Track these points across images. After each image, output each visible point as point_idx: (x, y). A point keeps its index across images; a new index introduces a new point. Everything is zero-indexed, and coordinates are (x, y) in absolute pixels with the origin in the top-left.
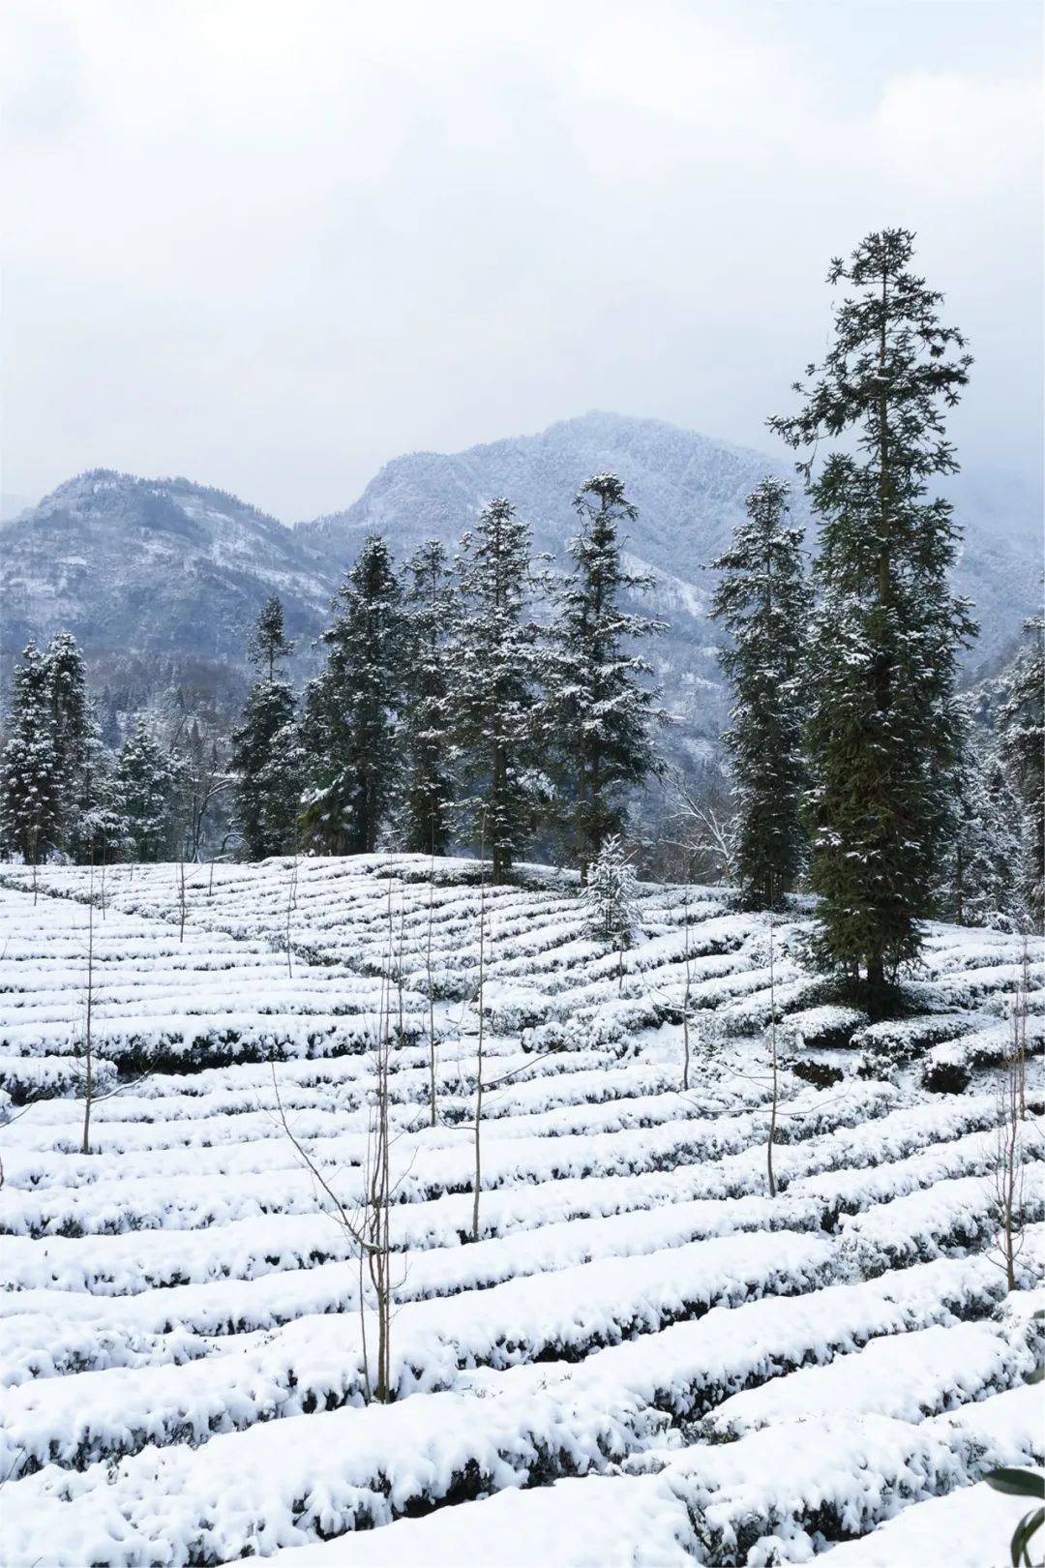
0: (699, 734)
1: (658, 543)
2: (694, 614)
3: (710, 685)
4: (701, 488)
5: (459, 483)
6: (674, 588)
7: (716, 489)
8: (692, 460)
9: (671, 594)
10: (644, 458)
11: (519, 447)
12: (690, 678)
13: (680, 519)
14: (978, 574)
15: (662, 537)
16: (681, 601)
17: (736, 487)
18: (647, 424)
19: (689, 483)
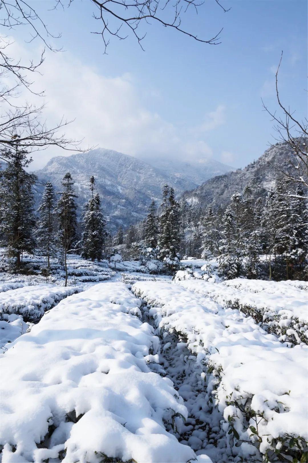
0: (119, 218)
1: (113, 177)
2: (121, 192)
3: (123, 208)
4: (123, 165)
5: (68, 163)
6: (116, 187)
7: (126, 166)
8: (121, 159)
9: (115, 188)
10: (110, 158)
11: (82, 155)
12: (119, 206)
13: (118, 172)
14: (180, 184)
15: (114, 176)
16: (118, 190)
17: (130, 165)
18: (111, 151)
19: (120, 164)
